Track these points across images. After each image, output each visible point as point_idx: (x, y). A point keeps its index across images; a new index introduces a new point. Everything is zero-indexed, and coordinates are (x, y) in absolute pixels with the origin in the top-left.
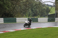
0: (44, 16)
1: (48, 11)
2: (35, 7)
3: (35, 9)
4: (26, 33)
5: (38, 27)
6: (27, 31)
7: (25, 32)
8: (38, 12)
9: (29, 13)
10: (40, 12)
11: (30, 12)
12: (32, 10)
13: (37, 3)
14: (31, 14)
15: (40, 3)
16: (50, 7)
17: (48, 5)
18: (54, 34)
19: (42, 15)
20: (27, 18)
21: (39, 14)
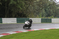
0: (58, 17)
2: (49, 7)
6: (40, 32)
7: (38, 33)
9: (43, 13)
10: (54, 13)
12: (46, 11)
13: (51, 3)
14: (44, 15)
15: (54, 3)
19: (56, 16)
20: (40, 19)
21: (52, 15)
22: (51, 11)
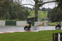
0: (23, 20)
1: (27, 14)
2: (14, 9)
3: (13, 11)
4: (3, 37)
5: (16, 31)
6: (4, 35)
8: (16, 14)
10: (18, 15)
11: (8, 15)
12: (10, 13)
13: (16, 5)
16: (29, 10)
17: (27, 8)
18: (33, 39)
19: (21, 19)
21: (17, 17)
22: (16, 13)
